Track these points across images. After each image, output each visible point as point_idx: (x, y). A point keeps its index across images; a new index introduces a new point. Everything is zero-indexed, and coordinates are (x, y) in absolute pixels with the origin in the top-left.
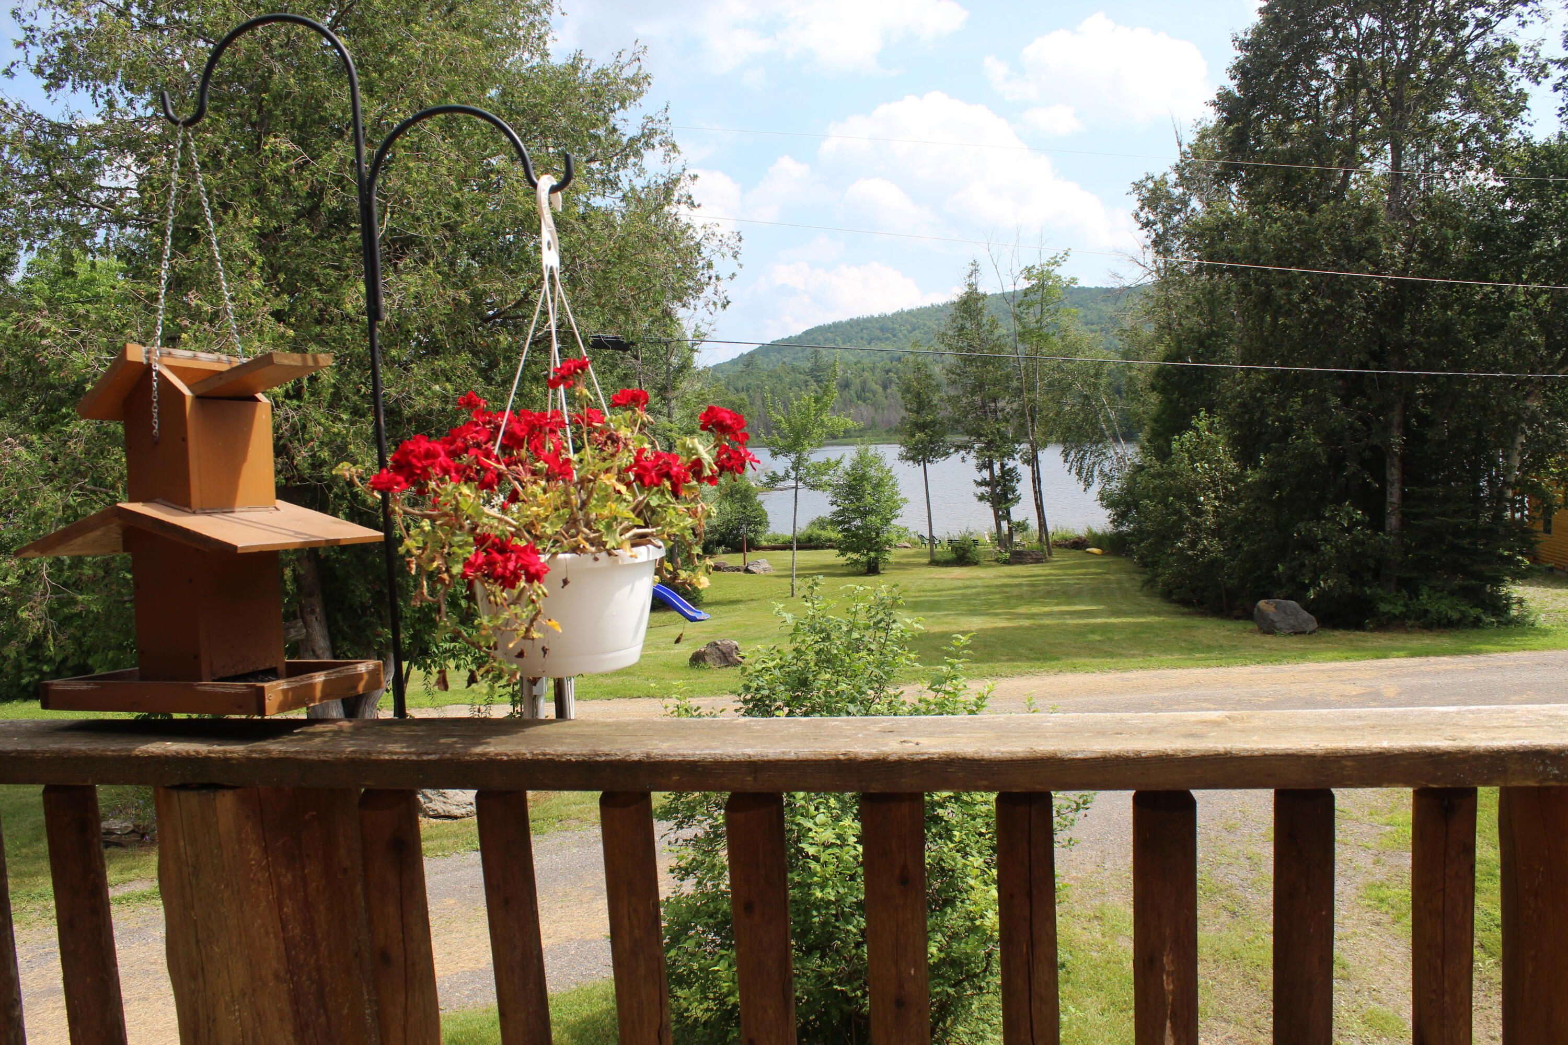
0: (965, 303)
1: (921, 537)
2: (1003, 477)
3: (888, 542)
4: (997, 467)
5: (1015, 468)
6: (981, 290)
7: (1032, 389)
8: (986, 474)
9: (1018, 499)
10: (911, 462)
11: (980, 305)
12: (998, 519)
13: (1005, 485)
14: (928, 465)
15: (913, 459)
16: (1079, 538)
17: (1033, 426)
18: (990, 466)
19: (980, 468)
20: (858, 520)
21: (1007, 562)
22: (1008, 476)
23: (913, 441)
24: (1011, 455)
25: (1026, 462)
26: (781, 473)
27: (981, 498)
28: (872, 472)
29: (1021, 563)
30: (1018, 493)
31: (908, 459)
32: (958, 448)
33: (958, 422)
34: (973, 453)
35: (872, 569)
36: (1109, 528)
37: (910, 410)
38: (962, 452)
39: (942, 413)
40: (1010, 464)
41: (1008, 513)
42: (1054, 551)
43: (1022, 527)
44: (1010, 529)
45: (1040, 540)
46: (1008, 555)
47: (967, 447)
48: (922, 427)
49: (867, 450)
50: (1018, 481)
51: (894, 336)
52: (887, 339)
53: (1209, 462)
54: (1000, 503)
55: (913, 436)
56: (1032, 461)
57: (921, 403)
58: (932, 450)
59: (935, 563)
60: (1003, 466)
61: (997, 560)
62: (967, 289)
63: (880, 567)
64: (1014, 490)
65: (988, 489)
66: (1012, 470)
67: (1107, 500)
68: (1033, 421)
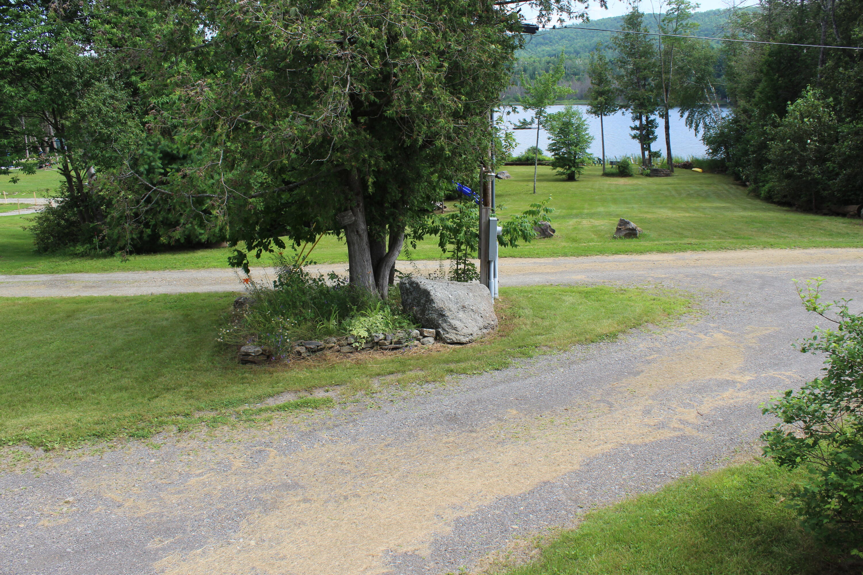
0: (630, 19)
1: (599, 159)
2: (647, 125)
3: (583, 162)
4: (644, 119)
5: (654, 120)
6: (641, 11)
7: (667, 72)
8: (637, 123)
9: (655, 138)
10: (593, 115)
11: (639, 20)
12: (643, 150)
13: (648, 130)
14: (603, 117)
15: (595, 113)
16: (687, 162)
17: (667, 95)
18: (640, 119)
19: (634, 119)
20: (564, 149)
21: (648, 175)
22: (651, 124)
23: (596, 102)
24: (652, 112)
25: (661, 116)
26: (529, 120)
27: (634, 137)
28: (573, 121)
29: (657, 176)
30: (656, 134)
31: (592, 113)
32: (621, 107)
33: (622, 91)
34: (630, 110)
35: (571, 178)
36: (707, 157)
37: (594, 84)
38: (624, 110)
39: (613, 86)
40: (652, 117)
41: (649, 146)
42: (675, 169)
43: (657, 155)
44: (650, 156)
45: (668, 163)
46: (649, 171)
47: (627, 107)
48: (601, 94)
49: (571, 107)
50: (656, 127)
51: (551, 42)
52: (547, 44)
53: (813, 118)
54: (645, 140)
55: (596, 99)
56: (665, 116)
57: (601, 80)
58: (606, 108)
59: (607, 175)
60: (647, 118)
61: (642, 174)
62: (631, 10)
63: (576, 176)
64: (653, 133)
65: (638, 132)
66: (653, 121)
67: (707, 140)
68: (667, 91)
